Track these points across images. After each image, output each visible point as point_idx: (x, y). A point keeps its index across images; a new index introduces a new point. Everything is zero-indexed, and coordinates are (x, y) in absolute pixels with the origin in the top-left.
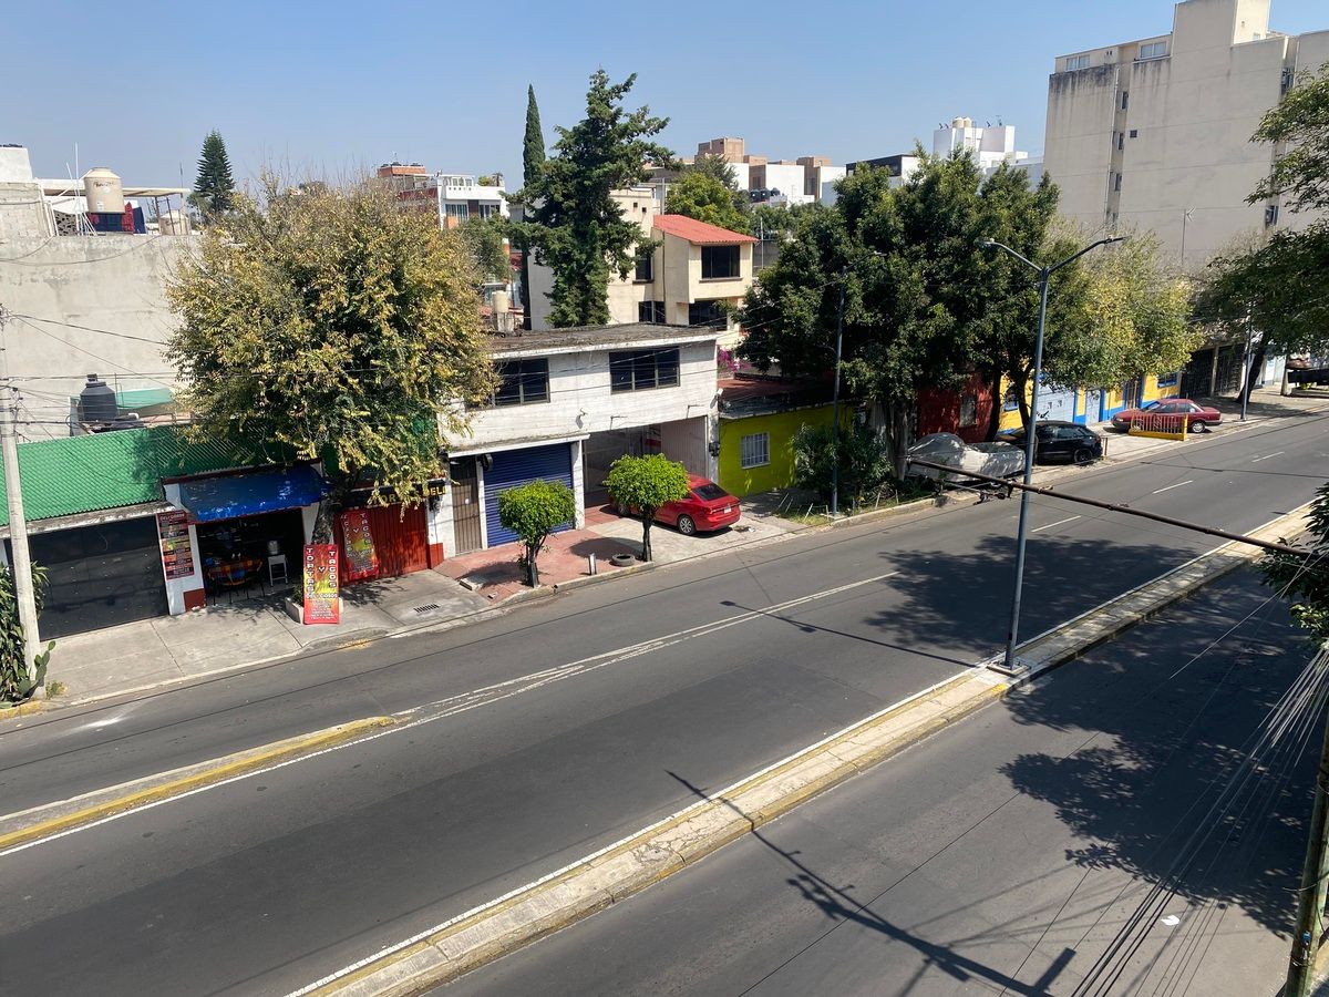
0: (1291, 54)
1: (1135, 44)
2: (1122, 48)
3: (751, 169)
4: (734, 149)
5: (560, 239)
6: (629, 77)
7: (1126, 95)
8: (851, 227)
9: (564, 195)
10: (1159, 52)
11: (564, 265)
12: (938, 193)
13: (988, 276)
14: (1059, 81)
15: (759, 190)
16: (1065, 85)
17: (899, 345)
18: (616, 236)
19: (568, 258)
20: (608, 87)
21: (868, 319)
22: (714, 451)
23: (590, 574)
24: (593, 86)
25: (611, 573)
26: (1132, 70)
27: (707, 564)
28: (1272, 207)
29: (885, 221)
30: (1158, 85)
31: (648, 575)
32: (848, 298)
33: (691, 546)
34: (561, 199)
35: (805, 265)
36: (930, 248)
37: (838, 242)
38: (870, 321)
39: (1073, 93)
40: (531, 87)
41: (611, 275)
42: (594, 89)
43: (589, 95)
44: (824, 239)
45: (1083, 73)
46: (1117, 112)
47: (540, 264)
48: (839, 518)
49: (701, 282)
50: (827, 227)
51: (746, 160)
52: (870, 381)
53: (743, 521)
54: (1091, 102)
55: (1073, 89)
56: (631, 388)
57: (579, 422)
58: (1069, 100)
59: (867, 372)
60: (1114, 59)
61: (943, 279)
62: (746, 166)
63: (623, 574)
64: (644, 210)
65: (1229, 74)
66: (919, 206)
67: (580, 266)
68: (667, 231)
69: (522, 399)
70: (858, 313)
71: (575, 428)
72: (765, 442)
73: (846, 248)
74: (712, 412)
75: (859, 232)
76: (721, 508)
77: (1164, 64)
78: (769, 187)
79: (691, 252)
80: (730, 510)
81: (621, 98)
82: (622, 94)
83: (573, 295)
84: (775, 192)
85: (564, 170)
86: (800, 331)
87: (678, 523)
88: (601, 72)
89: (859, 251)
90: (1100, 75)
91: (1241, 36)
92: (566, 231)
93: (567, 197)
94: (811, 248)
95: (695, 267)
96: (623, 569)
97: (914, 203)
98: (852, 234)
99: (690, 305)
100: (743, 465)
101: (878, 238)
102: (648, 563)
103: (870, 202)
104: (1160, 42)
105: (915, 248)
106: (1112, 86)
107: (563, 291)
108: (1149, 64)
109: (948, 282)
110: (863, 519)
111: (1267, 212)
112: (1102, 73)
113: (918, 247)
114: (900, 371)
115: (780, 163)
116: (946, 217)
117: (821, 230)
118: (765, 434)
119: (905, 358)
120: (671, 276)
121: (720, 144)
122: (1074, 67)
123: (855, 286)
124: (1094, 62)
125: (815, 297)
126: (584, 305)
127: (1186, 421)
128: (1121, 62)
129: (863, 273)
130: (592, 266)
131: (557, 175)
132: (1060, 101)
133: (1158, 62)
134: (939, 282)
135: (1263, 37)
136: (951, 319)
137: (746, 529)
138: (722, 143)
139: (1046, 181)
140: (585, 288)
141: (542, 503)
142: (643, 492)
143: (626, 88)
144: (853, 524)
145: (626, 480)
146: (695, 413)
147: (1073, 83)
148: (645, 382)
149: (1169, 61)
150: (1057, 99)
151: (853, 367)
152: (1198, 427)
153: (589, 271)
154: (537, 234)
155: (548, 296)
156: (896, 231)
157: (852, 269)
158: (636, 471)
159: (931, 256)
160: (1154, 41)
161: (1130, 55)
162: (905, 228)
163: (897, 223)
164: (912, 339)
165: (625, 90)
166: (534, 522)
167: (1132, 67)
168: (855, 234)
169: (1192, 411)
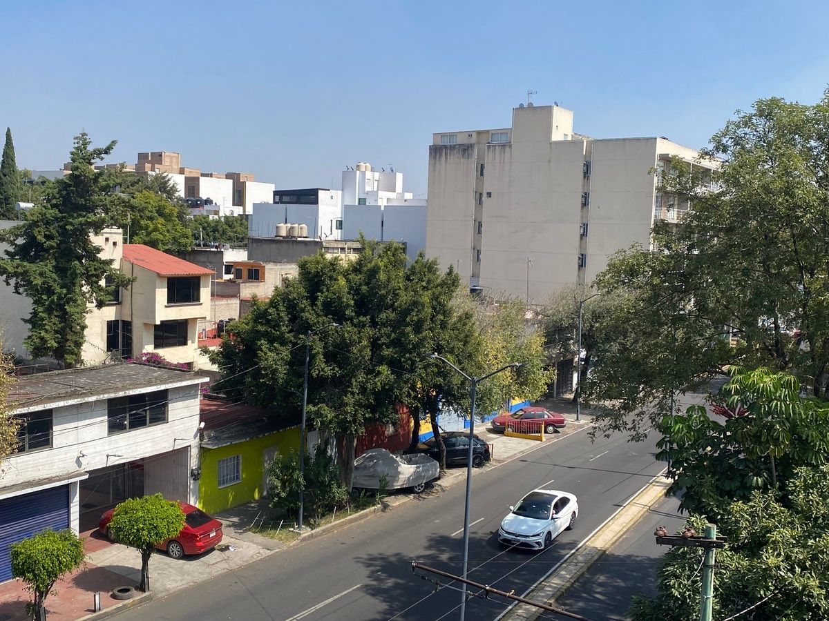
0: (589, 152)
1: (487, 132)
2: (479, 133)
3: (187, 179)
4: (171, 162)
5: (41, 274)
6: (109, 143)
7: (482, 167)
8: (313, 300)
9: (46, 236)
10: (503, 140)
11: (44, 297)
12: (378, 280)
13: (416, 346)
14: (437, 151)
15: (194, 199)
16: (441, 155)
17: (353, 393)
18: (94, 272)
19: (49, 291)
20: (90, 148)
21: (328, 371)
22: (196, 477)
23: (95, 611)
24: (76, 145)
25: (114, 607)
26: (486, 150)
27: (199, 587)
28: (582, 255)
29: (340, 298)
30: (504, 162)
31: (146, 605)
32: (313, 357)
33: (182, 572)
34: (44, 240)
35: (276, 326)
36: (372, 319)
37: (303, 310)
38: (330, 373)
39: (446, 161)
40: (9, 130)
41: (88, 305)
42: (78, 148)
43: (72, 153)
44: (292, 307)
45: (452, 148)
46: (477, 178)
47: (19, 293)
48: (306, 532)
49: (166, 307)
50: (295, 299)
51: (182, 171)
52: (330, 422)
53: (225, 541)
54: (458, 169)
55: (446, 158)
56: (125, 428)
57: (78, 462)
58: (443, 166)
59: (329, 414)
60: (474, 140)
61: (384, 344)
62: (183, 177)
63: (124, 607)
64: (115, 244)
65: (549, 161)
66: (364, 288)
67: (60, 298)
68: (135, 262)
69: (27, 446)
70: (322, 367)
71: (73, 468)
72: (238, 463)
73: (309, 315)
74: (194, 442)
75: (319, 304)
76: (207, 533)
77: (507, 149)
78: (203, 194)
79: (158, 282)
80: (214, 534)
81: (102, 159)
82: (103, 155)
83: (52, 323)
84: (208, 202)
85: (48, 216)
86: (275, 380)
87: (168, 547)
88: (83, 135)
89: (321, 320)
90: (464, 150)
91: (557, 136)
92: (47, 266)
93: (49, 237)
94: (282, 314)
95: (162, 294)
96: (126, 602)
97: (361, 285)
98: (313, 304)
99: (156, 326)
100: (219, 485)
101: (334, 310)
102: (147, 594)
103: (328, 281)
104: (504, 132)
105: (362, 319)
106: (473, 159)
107: (43, 319)
108: (497, 147)
109: (388, 347)
110: (323, 531)
111: (579, 258)
112: (466, 149)
113: (364, 319)
114: (355, 415)
115: (211, 175)
116: (385, 297)
117: (289, 300)
118: (238, 457)
119: (358, 404)
120: (139, 301)
121: (157, 158)
122: (446, 142)
123: (318, 348)
124: (460, 140)
125: (285, 353)
126: (62, 332)
127: (543, 426)
128: (478, 143)
129: (324, 336)
130: (71, 299)
131: (42, 220)
132: (437, 165)
133: (503, 146)
134: (381, 346)
135: (570, 138)
136: (392, 377)
137: (227, 548)
138: (161, 155)
139: (451, 269)
140: (64, 316)
141: (55, 553)
142: (145, 533)
143: (107, 151)
144: (316, 537)
145: (130, 521)
146: (180, 445)
147: (446, 154)
148: (138, 423)
149: (510, 146)
150: (435, 164)
151: (318, 410)
152: (551, 428)
153: (68, 303)
154: (20, 270)
155: (26, 321)
156: (348, 305)
157: (316, 334)
158: (140, 514)
159: (374, 324)
160: (499, 132)
161: (484, 139)
162: (355, 303)
163: (348, 300)
164: (363, 390)
165: (106, 153)
166: (47, 572)
167: (486, 148)
168: (316, 305)
169: (546, 417)
